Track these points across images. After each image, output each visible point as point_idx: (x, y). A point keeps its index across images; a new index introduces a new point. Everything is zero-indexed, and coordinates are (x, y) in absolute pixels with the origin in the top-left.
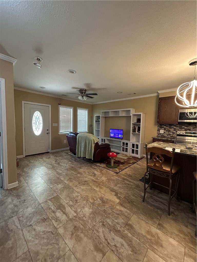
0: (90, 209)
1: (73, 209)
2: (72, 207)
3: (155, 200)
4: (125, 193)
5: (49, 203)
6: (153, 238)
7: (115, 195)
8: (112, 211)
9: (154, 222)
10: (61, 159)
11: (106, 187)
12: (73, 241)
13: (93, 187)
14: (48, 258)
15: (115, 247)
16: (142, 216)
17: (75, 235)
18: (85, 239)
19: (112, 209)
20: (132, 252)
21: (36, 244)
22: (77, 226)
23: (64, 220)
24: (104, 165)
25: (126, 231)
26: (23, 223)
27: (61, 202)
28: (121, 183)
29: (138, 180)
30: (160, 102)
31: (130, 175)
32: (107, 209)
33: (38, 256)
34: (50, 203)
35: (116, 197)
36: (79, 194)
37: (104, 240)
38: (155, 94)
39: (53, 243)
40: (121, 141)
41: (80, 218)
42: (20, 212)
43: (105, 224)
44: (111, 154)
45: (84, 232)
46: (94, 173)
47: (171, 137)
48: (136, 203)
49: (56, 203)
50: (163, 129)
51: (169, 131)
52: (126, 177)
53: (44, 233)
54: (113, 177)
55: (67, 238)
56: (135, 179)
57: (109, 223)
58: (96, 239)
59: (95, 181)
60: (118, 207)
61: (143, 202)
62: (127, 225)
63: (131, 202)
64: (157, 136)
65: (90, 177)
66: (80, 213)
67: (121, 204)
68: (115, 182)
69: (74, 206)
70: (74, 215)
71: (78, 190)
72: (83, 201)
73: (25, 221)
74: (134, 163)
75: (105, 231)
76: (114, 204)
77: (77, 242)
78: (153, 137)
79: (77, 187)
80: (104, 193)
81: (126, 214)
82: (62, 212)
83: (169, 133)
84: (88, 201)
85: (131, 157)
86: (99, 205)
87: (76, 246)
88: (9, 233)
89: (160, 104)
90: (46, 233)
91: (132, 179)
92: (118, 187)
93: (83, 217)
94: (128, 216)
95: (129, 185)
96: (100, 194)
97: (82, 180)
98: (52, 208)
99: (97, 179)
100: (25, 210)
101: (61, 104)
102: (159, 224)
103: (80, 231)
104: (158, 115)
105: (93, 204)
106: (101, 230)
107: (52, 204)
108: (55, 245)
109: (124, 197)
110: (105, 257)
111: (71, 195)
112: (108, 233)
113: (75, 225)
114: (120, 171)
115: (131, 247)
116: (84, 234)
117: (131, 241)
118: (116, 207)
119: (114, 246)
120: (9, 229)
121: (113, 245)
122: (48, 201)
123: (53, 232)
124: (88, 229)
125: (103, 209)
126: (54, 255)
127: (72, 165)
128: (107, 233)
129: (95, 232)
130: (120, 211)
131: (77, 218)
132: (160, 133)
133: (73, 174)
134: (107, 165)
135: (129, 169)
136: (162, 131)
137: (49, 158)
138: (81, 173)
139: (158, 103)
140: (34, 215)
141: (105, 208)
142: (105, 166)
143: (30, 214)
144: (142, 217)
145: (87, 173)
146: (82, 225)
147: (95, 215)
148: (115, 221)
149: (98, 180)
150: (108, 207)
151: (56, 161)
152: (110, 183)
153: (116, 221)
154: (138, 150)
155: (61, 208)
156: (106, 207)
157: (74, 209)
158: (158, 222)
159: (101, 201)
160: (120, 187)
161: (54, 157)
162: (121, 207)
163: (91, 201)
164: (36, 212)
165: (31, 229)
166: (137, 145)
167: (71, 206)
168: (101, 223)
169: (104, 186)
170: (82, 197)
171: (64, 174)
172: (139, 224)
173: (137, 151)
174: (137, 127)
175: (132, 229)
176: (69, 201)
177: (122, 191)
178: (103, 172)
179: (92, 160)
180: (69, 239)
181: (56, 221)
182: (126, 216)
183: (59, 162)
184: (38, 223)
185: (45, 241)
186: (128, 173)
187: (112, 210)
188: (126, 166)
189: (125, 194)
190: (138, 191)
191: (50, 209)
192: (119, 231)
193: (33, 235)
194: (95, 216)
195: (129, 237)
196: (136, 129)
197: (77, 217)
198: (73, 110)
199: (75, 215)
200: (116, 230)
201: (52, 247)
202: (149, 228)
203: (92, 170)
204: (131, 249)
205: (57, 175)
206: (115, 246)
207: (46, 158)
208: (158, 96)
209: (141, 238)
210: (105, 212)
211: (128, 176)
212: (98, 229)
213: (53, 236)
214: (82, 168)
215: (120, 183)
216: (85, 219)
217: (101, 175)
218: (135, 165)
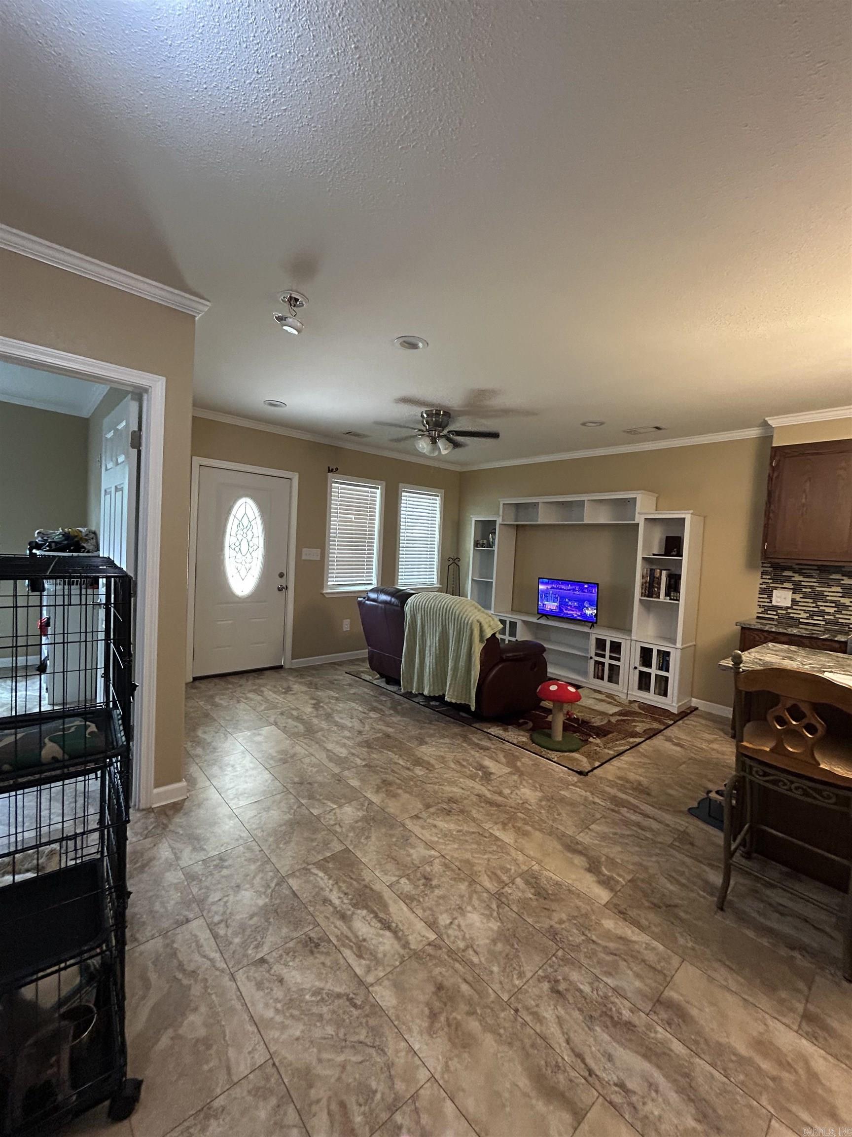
0: (489, 917)
1: (419, 912)
2: (415, 903)
3: (770, 904)
4: (633, 864)
5: (319, 879)
6: (785, 1075)
7: (589, 870)
8: (583, 938)
9: (781, 1001)
10: (337, 699)
11: (541, 830)
12: (441, 1043)
13: (487, 826)
14: (353, 1099)
15: (623, 1093)
16: (723, 971)
17: (442, 1019)
18: (489, 1041)
19: (584, 928)
20: (698, 1121)
21: (297, 1039)
22: (446, 984)
23: (388, 955)
24: (522, 733)
25: (659, 1029)
26: (232, 947)
27: (367, 880)
28: (604, 817)
29: (681, 812)
30: (777, 465)
31: (640, 783)
32: (563, 926)
33: (310, 1086)
34: (322, 879)
35: (595, 879)
36: (433, 852)
37: (568, 1055)
38: (753, 433)
39: (361, 1042)
40: (588, 634)
41: (451, 952)
42: (213, 903)
43: (562, 987)
44: (553, 688)
45: (479, 1011)
46: (481, 767)
47: (828, 623)
48: (686, 912)
49: (344, 882)
50: (790, 585)
51: (817, 597)
52: (625, 793)
53: (319, 998)
54: (568, 788)
55: (416, 1029)
56: (669, 806)
57: (582, 987)
58: (533, 1046)
59: (491, 803)
60: (609, 924)
61: (721, 912)
62: (661, 1003)
63: (664, 908)
64: (758, 618)
65: (470, 783)
66: (450, 932)
67: (620, 912)
68: (580, 812)
69: (421, 900)
70: (427, 938)
71: (427, 835)
72: (452, 882)
73: (237, 940)
74: (651, 734)
75: (567, 1017)
76: (589, 908)
77: (456, 1052)
78: (741, 619)
79: (421, 822)
80: (539, 856)
81: (651, 957)
82: (374, 920)
83: (817, 606)
84: (478, 886)
85: (637, 704)
86: (524, 903)
87: (454, 1064)
88: (185, 982)
89: (775, 474)
90: (324, 996)
91: (653, 806)
92: (597, 833)
93: (464, 951)
94: (659, 967)
95: (643, 828)
96: (521, 858)
97: (436, 792)
98: (333, 902)
99: (500, 794)
100: (231, 898)
101: (337, 469)
102: (808, 1017)
103: (463, 1007)
104: (766, 526)
105: (499, 897)
106: (548, 1013)
107: (331, 882)
108: (373, 1051)
109: (629, 881)
110: (584, 1127)
111: (403, 852)
112: (583, 1029)
113: (440, 978)
114: (597, 764)
115: (692, 1101)
116: (482, 1020)
117: (687, 1075)
118: (598, 923)
119: (616, 1085)
120: (181, 967)
121: (611, 1083)
122: (313, 870)
123: (352, 998)
124: (493, 1002)
125: (546, 926)
126: (375, 1092)
127: (384, 728)
128: (576, 1027)
129: (528, 1018)
130: (621, 941)
131: (439, 952)
132: (774, 603)
133: (396, 763)
134: (535, 736)
135: (632, 759)
136: (782, 598)
137: (285, 693)
138: (429, 763)
139: (767, 471)
140: (267, 920)
141: (552, 923)
142: (524, 739)
143: (251, 917)
144: (721, 974)
145: (453, 765)
146: (465, 980)
147: (516, 946)
148: (605, 979)
149: (505, 797)
150: (564, 916)
151: (316, 707)
152: (559, 814)
153: (609, 981)
154: (667, 678)
155: (369, 903)
156: (556, 919)
157: (424, 911)
158: (800, 1007)
159: (533, 891)
160: (604, 837)
161: (304, 689)
162: (621, 923)
163: (487, 884)
164: (276, 911)
165: (267, 975)
166: (664, 656)
167: (408, 899)
168: (546, 983)
169: (532, 826)
170: (446, 866)
171: (359, 761)
172: (712, 1004)
173: (663, 682)
174: (664, 572)
175: (684, 1021)
176: (395, 876)
177: (615, 852)
178: (519, 764)
179: (473, 709)
180: (421, 1033)
181: (360, 956)
182: (650, 966)
183: (329, 710)
184: (288, 954)
185: (330, 1030)
186: (632, 776)
187: (583, 934)
188: (616, 746)
189: (631, 867)
190: (688, 860)
191: (326, 901)
192: (629, 1026)
193: (277, 1000)
194: (516, 949)
195: (678, 1056)
196: (659, 584)
197: (440, 948)
198: (381, 494)
199: (432, 936)
200: (616, 1019)
201: (359, 1058)
202: (761, 1028)
203: (473, 753)
204: (693, 1111)
205: (331, 765)
206: (621, 1085)
207: (275, 692)
208: (766, 439)
209: (731, 1065)
210: (554, 939)
211: (634, 789)
212: (537, 1006)
213: (355, 1013)
214: (426, 743)
215: (603, 820)
216: (475, 960)
217: (515, 777)
218: (658, 742)
